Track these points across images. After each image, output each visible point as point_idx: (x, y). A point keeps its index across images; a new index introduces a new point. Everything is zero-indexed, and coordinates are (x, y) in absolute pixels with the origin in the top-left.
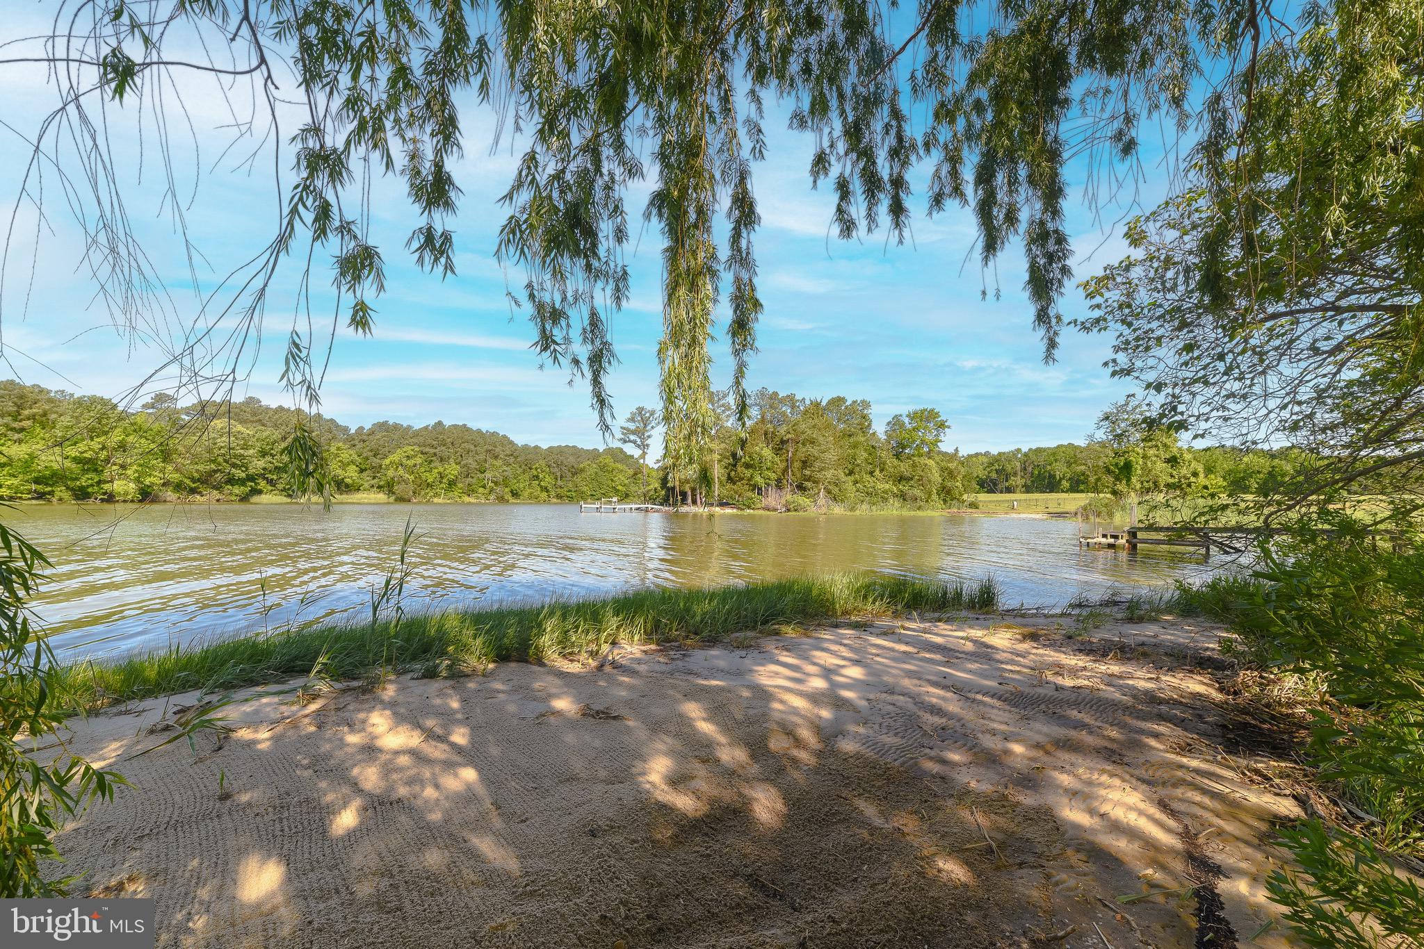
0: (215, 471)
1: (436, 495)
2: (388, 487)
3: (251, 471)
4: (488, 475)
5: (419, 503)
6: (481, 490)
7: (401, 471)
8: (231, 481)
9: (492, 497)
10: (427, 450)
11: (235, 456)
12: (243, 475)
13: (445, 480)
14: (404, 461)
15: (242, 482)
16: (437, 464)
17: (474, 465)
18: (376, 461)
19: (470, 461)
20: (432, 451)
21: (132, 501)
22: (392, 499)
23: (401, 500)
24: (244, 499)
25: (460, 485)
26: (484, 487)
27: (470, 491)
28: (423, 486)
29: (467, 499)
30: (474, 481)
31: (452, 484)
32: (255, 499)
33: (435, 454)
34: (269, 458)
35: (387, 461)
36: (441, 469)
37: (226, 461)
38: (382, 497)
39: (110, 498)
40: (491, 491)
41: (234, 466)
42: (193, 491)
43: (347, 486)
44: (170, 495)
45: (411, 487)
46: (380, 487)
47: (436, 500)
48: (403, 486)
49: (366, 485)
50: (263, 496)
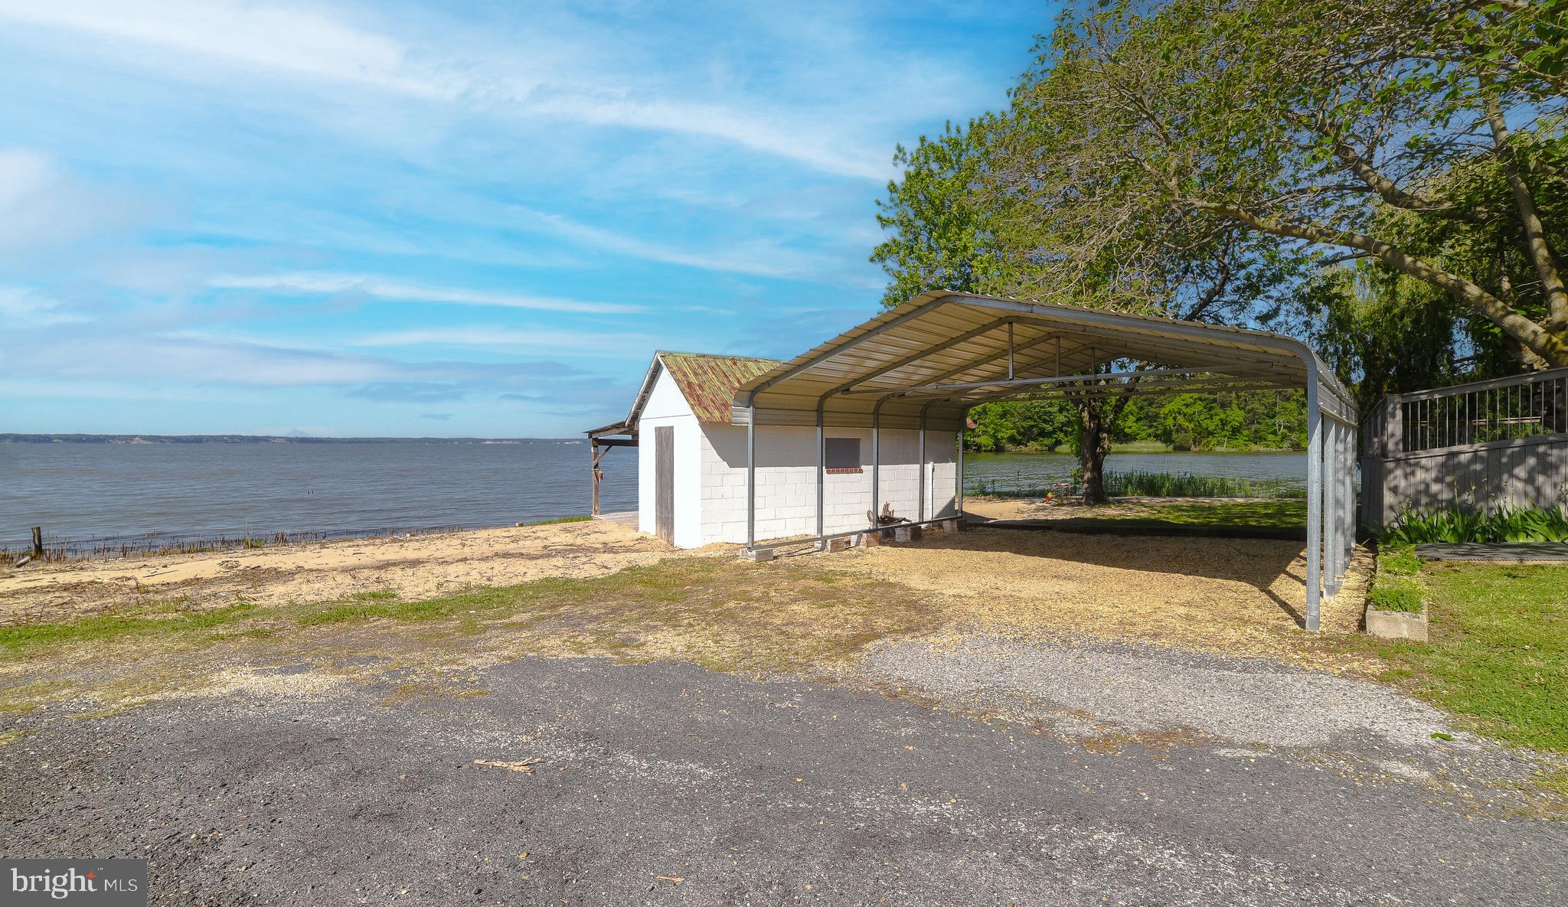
0: (1032, 427)
1: (1219, 443)
2: (1166, 437)
3: (1056, 425)
4: (1280, 420)
5: (1199, 452)
6: (1271, 437)
7: (1181, 420)
8: (1043, 434)
9: (1286, 444)
10: (1206, 395)
11: (1046, 413)
12: (1051, 429)
13: (1228, 427)
14: (1184, 410)
15: (1050, 435)
16: (1218, 410)
17: (1261, 410)
18: (1153, 410)
19: (1256, 405)
20: (1211, 397)
21: (991, 451)
22: (1171, 448)
23: (1182, 448)
24: (1051, 449)
25: (1245, 432)
26: (1275, 433)
27: (1257, 438)
28: (1203, 434)
29: (1254, 447)
30: (1262, 427)
31: (1236, 431)
32: (1058, 449)
33: (1215, 401)
34: (1065, 413)
35: (1165, 410)
36: (1223, 416)
37: (1039, 418)
38: (1160, 446)
39: (979, 448)
40: (1284, 437)
41: (1045, 421)
42: (1019, 443)
43: (1126, 435)
44: (1010, 446)
45: (1191, 435)
46: (1156, 436)
47: (1218, 449)
48: (1182, 435)
49: (1144, 434)
50: (1063, 446)
